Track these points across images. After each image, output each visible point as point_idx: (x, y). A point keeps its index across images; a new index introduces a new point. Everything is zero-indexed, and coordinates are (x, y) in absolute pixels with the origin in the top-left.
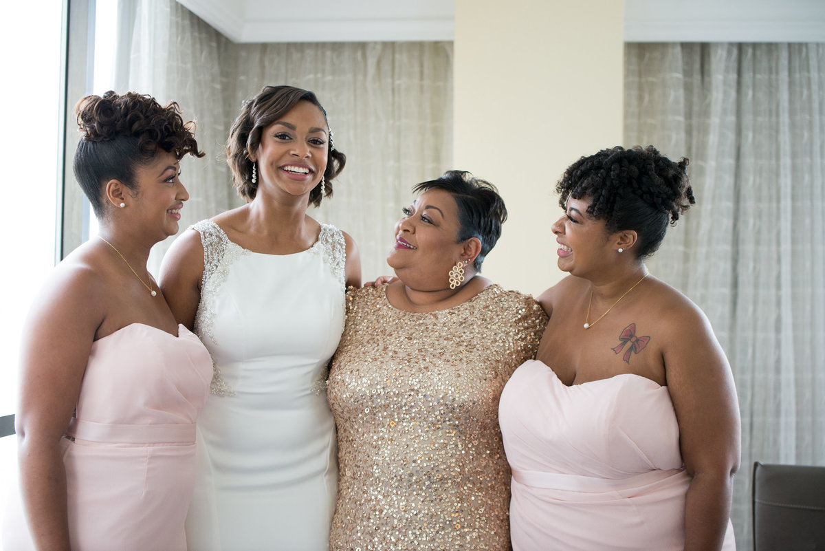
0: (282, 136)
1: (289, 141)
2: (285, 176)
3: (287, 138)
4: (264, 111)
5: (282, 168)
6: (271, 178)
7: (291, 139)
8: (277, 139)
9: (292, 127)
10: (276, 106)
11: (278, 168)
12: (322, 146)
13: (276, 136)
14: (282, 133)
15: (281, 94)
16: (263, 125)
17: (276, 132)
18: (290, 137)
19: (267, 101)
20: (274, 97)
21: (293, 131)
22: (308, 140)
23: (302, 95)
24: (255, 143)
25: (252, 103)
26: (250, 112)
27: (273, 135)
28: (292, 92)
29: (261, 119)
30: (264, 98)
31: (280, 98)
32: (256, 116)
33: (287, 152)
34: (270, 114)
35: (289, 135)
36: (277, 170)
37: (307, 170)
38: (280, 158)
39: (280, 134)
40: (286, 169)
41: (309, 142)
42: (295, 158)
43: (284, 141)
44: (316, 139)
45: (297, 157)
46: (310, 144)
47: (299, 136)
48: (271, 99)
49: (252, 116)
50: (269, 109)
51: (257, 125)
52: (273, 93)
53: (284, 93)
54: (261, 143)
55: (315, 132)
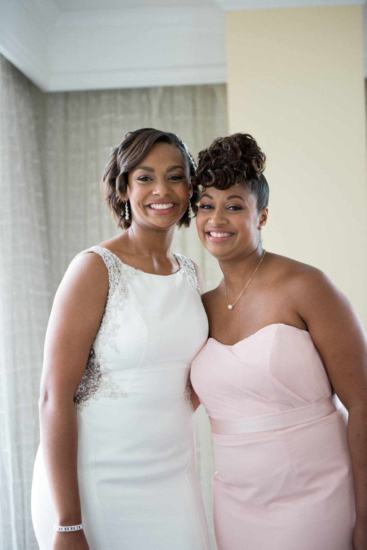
0: (145, 179)
1: (152, 181)
2: (151, 212)
3: (149, 179)
4: (126, 158)
5: (149, 206)
6: (141, 216)
7: (152, 180)
8: (139, 181)
9: (151, 170)
10: (135, 152)
11: (146, 207)
13: (139, 179)
14: (143, 177)
15: (138, 141)
16: (126, 171)
17: (138, 176)
18: (151, 178)
19: (128, 148)
20: (134, 143)
21: (152, 173)
22: (167, 179)
23: (157, 137)
24: (123, 187)
25: (117, 150)
26: (116, 160)
27: (136, 179)
28: (148, 136)
29: (124, 166)
30: (126, 145)
31: (138, 145)
32: (121, 162)
33: (151, 193)
34: (131, 161)
35: (150, 177)
36: (145, 209)
37: (170, 205)
38: (145, 198)
39: (141, 177)
40: (153, 207)
41: (168, 180)
42: (157, 197)
43: (147, 182)
44: (174, 176)
45: (159, 196)
46: (170, 182)
47: (158, 176)
48: (131, 146)
49: (118, 163)
50: (130, 156)
51: (123, 171)
52: (133, 139)
53: (141, 139)
54: (128, 185)
55: (172, 170)
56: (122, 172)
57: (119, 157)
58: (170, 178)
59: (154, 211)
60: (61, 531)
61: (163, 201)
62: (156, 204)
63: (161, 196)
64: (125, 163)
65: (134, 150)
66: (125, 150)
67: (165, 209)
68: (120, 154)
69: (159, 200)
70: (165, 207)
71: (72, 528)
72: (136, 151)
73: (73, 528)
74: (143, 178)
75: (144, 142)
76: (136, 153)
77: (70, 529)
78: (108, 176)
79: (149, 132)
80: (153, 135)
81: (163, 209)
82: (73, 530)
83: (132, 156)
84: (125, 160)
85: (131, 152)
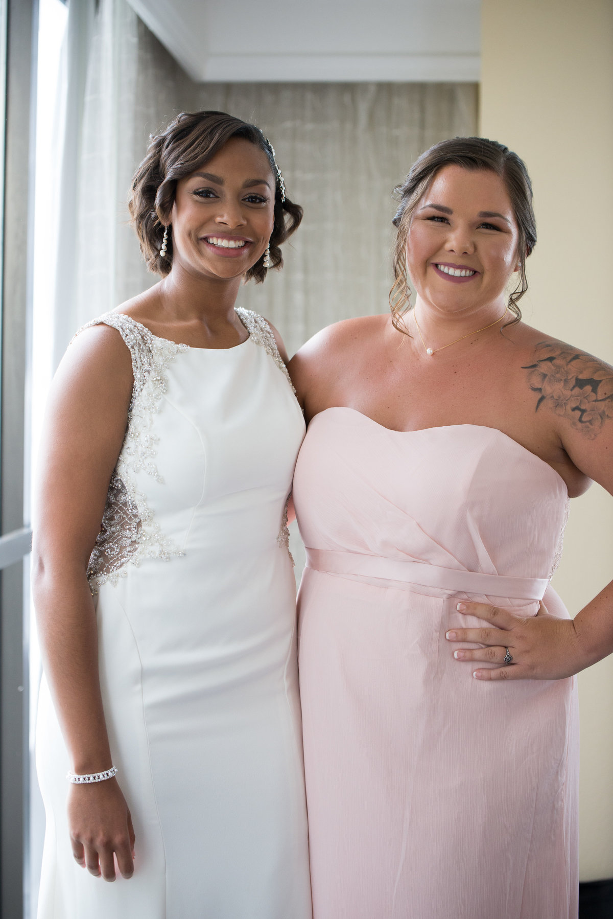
1: (216, 199)
2: (209, 251)
3: (211, 195)
4: (179, 156)
5: (206, 239)
7: (217, 197)
8: (196, 197)
9: (219, 181)
10: (196, 148)
11: (199, 240)
12: (264, 204)
13: (196, 193)
14: (204, 189)
16: (177, 177)
17: (195, 188)
18: (216, 194)
19: (183, 140)
20: (193, 133)
21: (219, 186)
22: (241, 199)
23: (234, 130)
24: (167, 202)
25: (163, 140)
26: (160, 156)
27: (192, 192)
28: (219, 125)
29: (174, 169)
30: (180, 135)
31: (201, 135)
32: (169, 161)
33: (211, 219)
34: (187, 161)
35: (214, 192)
36: (198, 243)
37: (241, 243)
38: (202, 225)
39: (201, 190)
40: (211, 242)
41: (243, 202)
42: (223, 227)
43: (208, 200)
44: (254, 195)
45: (225, 225)
46: (244, 204)
47: (228, 193)
48: (189, 136)
49: (163, 161)
50: (185, 153)
51: (170, 176)
52: (193, 126)
53: (208, 128)
54: (176, 202)
55: (254, 185)
56: (168, 177)
57: (165, 153)
58: (246, 199)
59: (214, 250)
60: (77, 782)
61: (231, 234)
62: (218, 238)
63: (230, 227)
64: (176, 164)
65: (194, 145)
66: (177, 143)
67: (232, 249)
68: (167, 147)
69: (225, 232)
70: (232, 244)
71: (94, 778)
72: (198, 147)
73: (97, 777)
74: (202, 192)
75: (212, 133)
76: (198, 149)
77: (91, 778)
78: (142, 181)
79: (220, 117)
80: (228, 124)
81: (228, 248)
82: (97, 780)
83: (189, 154)
84: (176, 159)
85: (189, 148)
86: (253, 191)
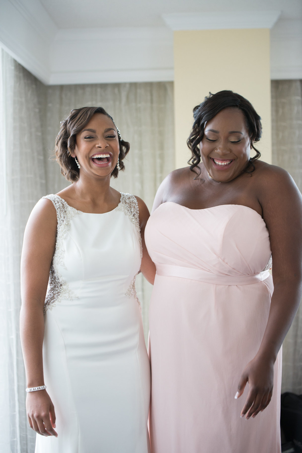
3: (92, 138)
8: (86, 140)
9: (94, 131)
12: (114, 138)
13: (86, 138)
15: (82, 113)
16: (76, 133)
20: (79, 115)
21: (95, 133)
22: (105, 137)
23: (95, 110)
24: (73, 145)
25: (67, 121)
28: (89, 109)
29: (74, 130)
30: (73, 117)
33: (94, 146)
34: (78, 126)
35: (93, 136)
43: (91, 140)
45: (100, 148)
47: (99, 135)
48: (77, 117)
50: (77, 123)
51: (72, 134)
54: (77, 144)
58: (107, 137)
64: (74, 128)
65: (80, 119)
66: (73, 120)
68: (69, 123)
72: (81, 120)
74: (88, 137)
75: (86, 113)
78: (61, 140)
83: (79, 123)
84: (74, 126)
85: (78, 120)
86: (109, 134)
